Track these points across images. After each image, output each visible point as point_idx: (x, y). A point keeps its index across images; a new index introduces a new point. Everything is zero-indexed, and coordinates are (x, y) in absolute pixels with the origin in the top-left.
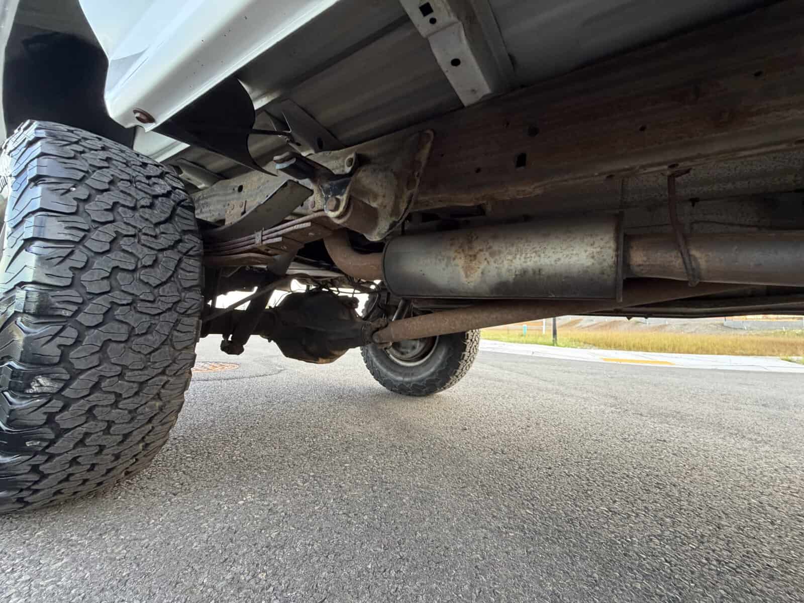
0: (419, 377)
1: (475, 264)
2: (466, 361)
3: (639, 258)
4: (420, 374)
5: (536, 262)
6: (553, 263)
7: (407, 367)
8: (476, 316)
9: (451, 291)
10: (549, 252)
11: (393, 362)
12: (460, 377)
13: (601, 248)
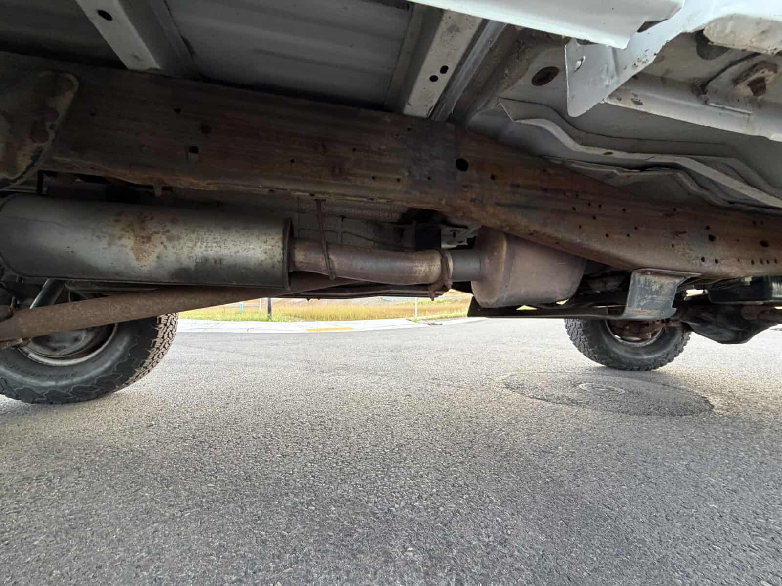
0: (86, 377)
1: (149, 247)
2: (158, 348)
3: (300, 256)
4: (88, 372)
5: (217, 252)
6: (233, 254)
7: (64, 367)
8: (158, 301)
9: (118, 275)
10: (230, 244)
11: (36, 363)
12: (150, 367)
13: (272, 246)
